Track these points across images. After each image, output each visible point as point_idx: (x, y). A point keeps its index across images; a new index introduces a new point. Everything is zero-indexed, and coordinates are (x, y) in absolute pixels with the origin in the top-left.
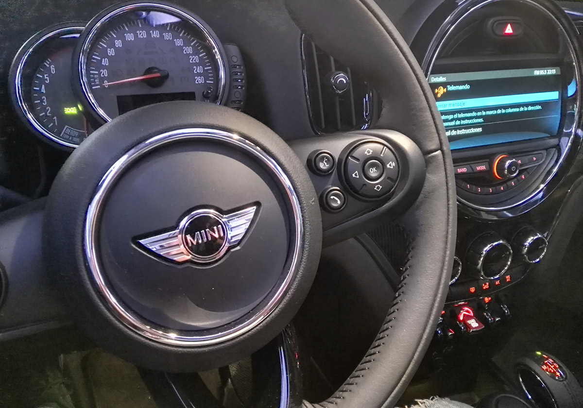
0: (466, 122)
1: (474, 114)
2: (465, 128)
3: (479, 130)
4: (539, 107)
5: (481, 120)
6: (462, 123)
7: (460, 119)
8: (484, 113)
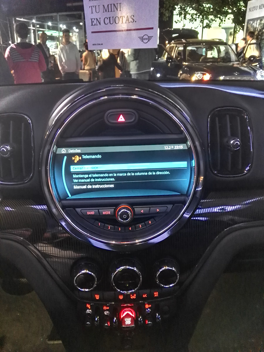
0: (100, 180)
1: (106, 175)
2: (99, 184)
3: (112, 186)
4: (168, 173)
5: (113, 179)
6: (96, 181)
7: (94, 178)
8: (115, 175)
